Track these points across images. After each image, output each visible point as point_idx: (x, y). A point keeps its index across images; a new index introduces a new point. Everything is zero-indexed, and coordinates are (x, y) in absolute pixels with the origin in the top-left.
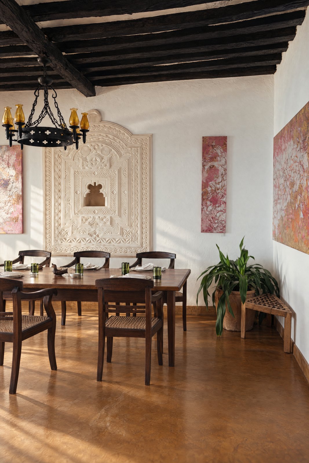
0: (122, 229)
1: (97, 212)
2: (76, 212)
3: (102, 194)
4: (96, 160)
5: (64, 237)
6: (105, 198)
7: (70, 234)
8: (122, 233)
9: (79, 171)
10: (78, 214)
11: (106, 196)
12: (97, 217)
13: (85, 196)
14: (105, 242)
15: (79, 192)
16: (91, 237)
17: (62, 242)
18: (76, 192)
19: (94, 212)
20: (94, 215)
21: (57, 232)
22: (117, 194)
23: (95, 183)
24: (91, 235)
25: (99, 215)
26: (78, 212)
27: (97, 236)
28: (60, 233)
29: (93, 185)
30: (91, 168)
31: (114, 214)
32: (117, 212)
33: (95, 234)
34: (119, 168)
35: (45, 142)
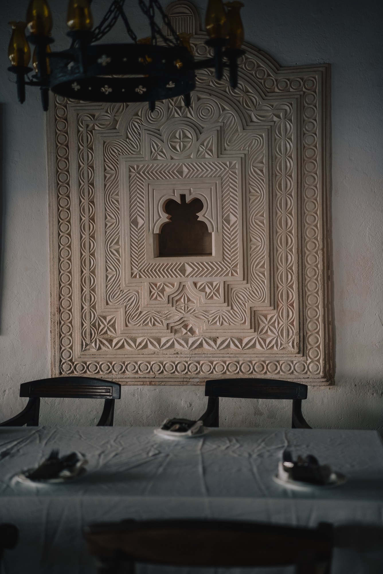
0: (254, 314)
1: (189, 270)
2: (136, 271)
3: (203, 225)
4: (185, 136)
5: (106, 336)
6: (211, 234)
7: (120, 326)
8: (255, 325)
9: (141, 166)
10: (140, 277)
11: (213, 231)
12: (189, 284)
13: (157, 231)
14: (214, 346)
15: (141, 222)
16: (175, 334)
17: (100, 348)
18: (135, 222)
19: (183, 270)
20: (183, 279)
21: (87, 325)
22: (239, 223)
23: (183, 197)
24: (173, 330)
25: (195, 279)
26: (140, 271)
27: (189, 331)
28: (94, 325)
29: (178, 201)
30: (172, 158)
31: (232, 275)
32: (240, 269)
33: (186, 326)
34: (243, 156)
35: (107, 90)
